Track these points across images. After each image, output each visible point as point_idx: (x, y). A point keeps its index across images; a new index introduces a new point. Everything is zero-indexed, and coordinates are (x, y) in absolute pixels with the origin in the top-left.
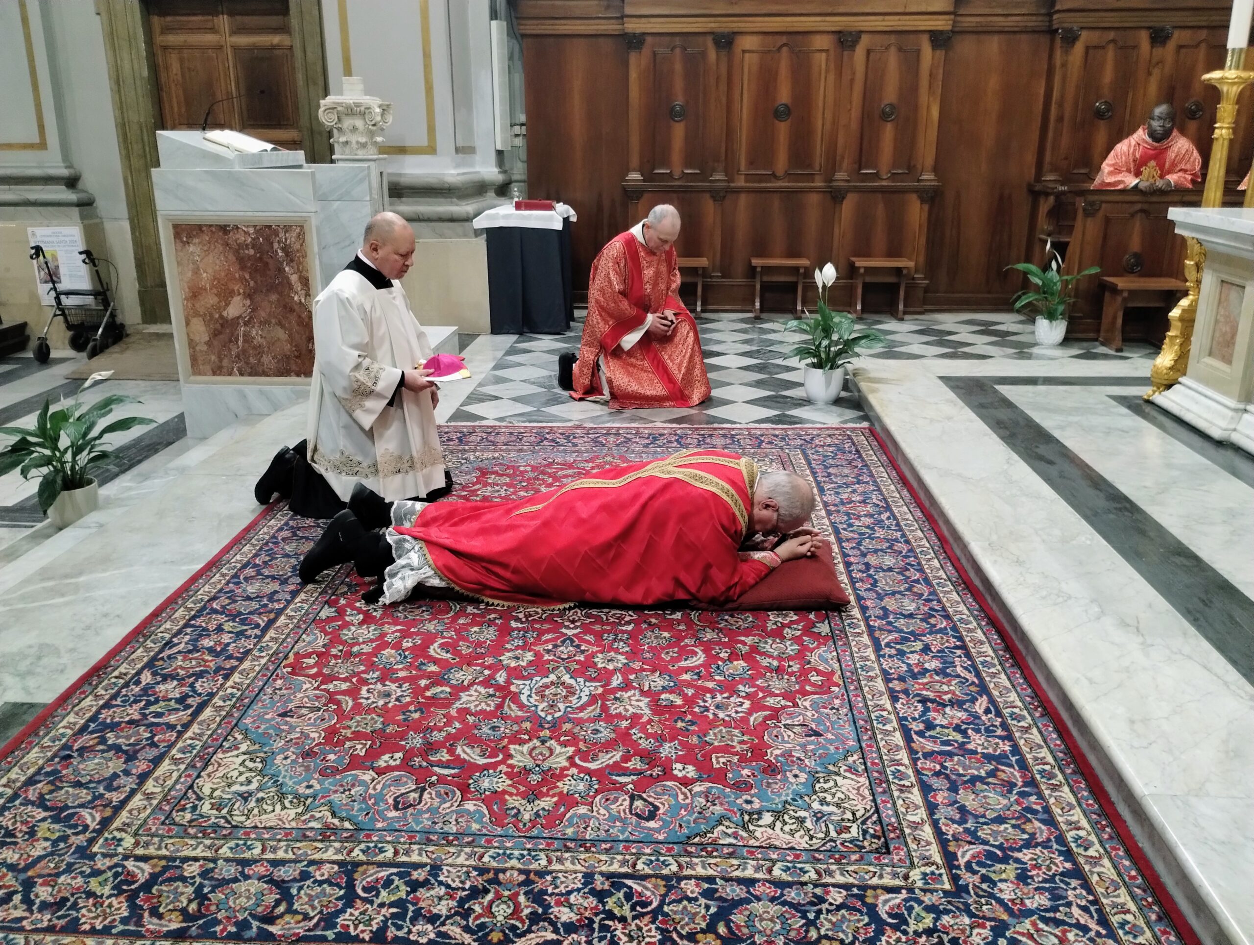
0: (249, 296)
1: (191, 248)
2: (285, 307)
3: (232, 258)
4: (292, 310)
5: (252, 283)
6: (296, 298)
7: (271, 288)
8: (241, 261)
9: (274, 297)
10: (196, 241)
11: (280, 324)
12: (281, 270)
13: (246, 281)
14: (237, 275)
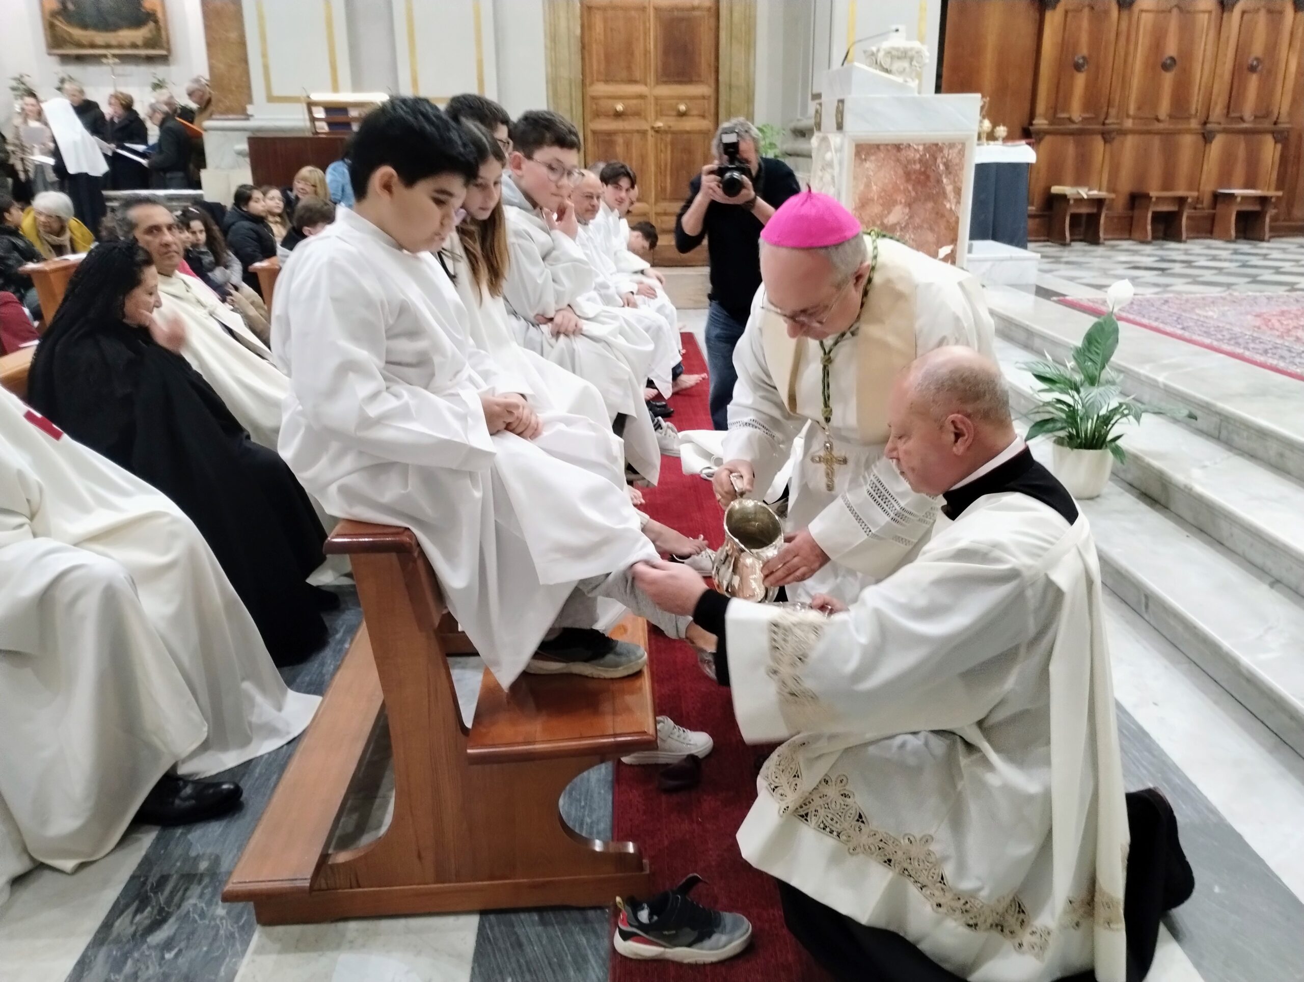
0: (909, 205)
1: (868, 165)
2: (937, 213)
3: (900, 171)
4: (943, 216)
5: (913, 194)
6: (948, 206)
7: (930, 197)
8: (908, 175)
9: (930, 205)
10: (873, 158)
11: (931, 229)
12: (939, 181)
13: (909, 192)
14: (902, 187)
